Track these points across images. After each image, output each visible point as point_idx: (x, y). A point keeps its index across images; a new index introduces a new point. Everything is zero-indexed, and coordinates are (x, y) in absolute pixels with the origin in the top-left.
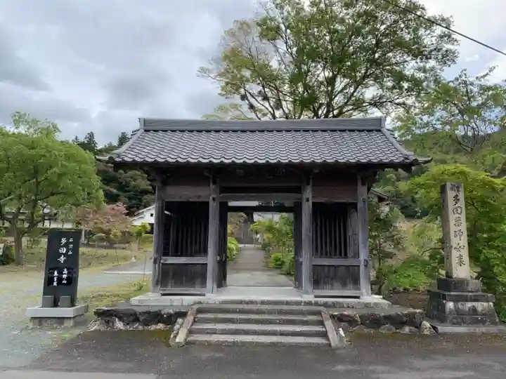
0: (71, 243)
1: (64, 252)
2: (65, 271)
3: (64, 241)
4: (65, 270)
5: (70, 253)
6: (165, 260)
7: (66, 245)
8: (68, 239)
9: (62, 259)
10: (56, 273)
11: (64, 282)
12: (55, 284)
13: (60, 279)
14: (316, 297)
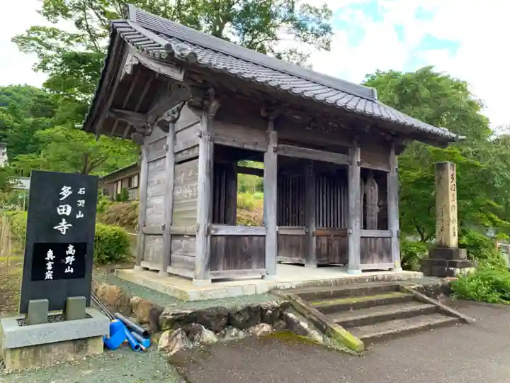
0: (82, 197)
1: (68, 213)
2: (71, 250)
3: (66, 191)
4: (71, 247)
5: (80, 215)
6: (217, 230)
7: (72, 200)
8: (75, 190)
9: (63, 227)
10: (50, 255)
11: (69, 270)
12: (49, 275)
13: (59, 265)
14: (363, 271)
